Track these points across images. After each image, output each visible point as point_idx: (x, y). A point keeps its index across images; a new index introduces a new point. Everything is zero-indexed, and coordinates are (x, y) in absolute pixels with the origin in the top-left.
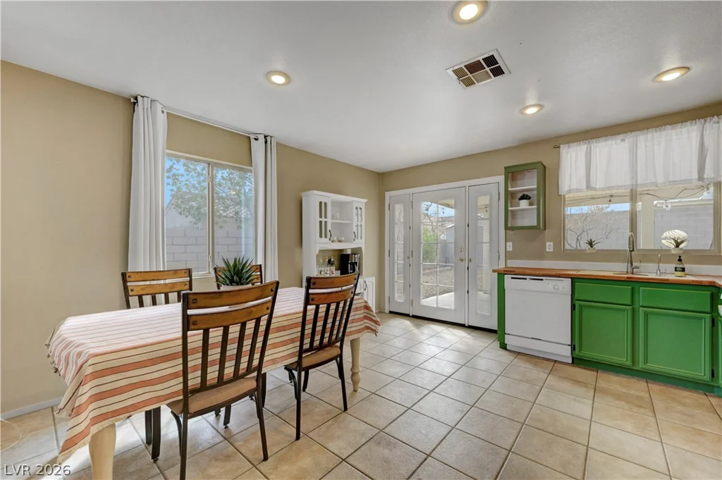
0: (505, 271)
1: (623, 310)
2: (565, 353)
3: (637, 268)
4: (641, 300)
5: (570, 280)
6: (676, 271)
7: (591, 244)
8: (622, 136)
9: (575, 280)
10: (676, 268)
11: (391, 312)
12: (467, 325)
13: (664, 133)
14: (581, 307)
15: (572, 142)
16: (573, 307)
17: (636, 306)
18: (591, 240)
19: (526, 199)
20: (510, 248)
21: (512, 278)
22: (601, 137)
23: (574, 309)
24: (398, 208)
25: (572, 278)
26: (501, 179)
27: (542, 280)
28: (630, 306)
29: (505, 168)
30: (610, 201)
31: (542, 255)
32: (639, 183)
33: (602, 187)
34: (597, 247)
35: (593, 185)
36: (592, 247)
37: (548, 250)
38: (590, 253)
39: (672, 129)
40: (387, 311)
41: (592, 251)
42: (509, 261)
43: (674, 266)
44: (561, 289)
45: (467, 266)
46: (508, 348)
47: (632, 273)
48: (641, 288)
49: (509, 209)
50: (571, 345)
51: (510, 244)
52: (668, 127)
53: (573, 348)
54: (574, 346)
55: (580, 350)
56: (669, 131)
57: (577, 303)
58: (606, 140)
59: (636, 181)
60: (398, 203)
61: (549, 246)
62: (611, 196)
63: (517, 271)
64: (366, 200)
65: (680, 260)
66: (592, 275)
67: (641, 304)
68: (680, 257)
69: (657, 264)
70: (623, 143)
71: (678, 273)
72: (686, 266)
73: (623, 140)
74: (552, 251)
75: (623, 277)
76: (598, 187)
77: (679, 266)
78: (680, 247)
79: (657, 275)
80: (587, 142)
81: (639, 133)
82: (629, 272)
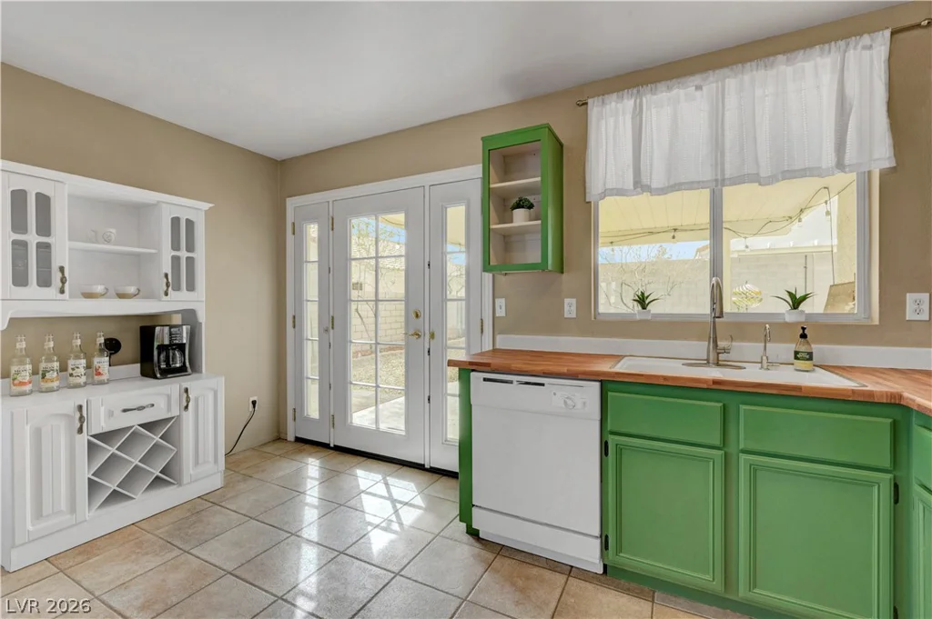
0: (471, 363)
1: (706, 459)
2: (588, 555)
3: (726, 351)
4: (742, 437)
5: (597, 385)
6: (796, 358)
7: (642, 301)
8: (697, 79)
9: (609, 385)
10: (796, 353)
11: (298, 440)
12: (427, 466)
13: (772, 73)
14: (620, 450)
15: (608, 93)
16: (604, 447)
17: (732, 449)
18: (643, 294)
19: (523, 207)
20: (501, 313)
21: (485, 380)
22: (660, 81)
23: (606, 454)
24: (313, 231)
25: (601, 381)
26: (476, 170)
27: (543, 385)
28: (719, 448)
29: (482, 138)
30: (674, 237)
31: (557, 325)
32: (727, 176)
33: (660, 186)
34: (653, 308)
35: (645, 180)
36: (644, 308)
37: (566, 315)
38: (641, 321)
39: (788, 62)
40: (291, 437)
41: (644, 317)
42: (498, 337)
43: (792, 347)
44: (579, 406)
45: (427, 346)
46: (481, 536)
47: (718, 365)
48: (743, 407)
49: (493, 227)
50: (601, 537)
51: (501, 302)
52: (781, 58)
53: (605, 545)
54: (607, 537)
55: (619, 549)
56: (782, 68)
57: (612, 440)
58: (669, 89)
59: (723, 171)
60: (312, 219)
61: (570, 307)
62: (675, 230)
64: (206, 206)
65: (804, 336)
66: (642, 375)
67: (742, 446)
68: (803, 329)
69: (763, 344)
70: (698, 93)
71: (801, 364)
72: (815, 348)
73: (699, 88)
74: (575, 316)
75: (705, 381)
76: (654, 185)
77: (803, 348)
78: (802, 307)
79: (762, 367)
80: (635, 91)
82: (711, 360)
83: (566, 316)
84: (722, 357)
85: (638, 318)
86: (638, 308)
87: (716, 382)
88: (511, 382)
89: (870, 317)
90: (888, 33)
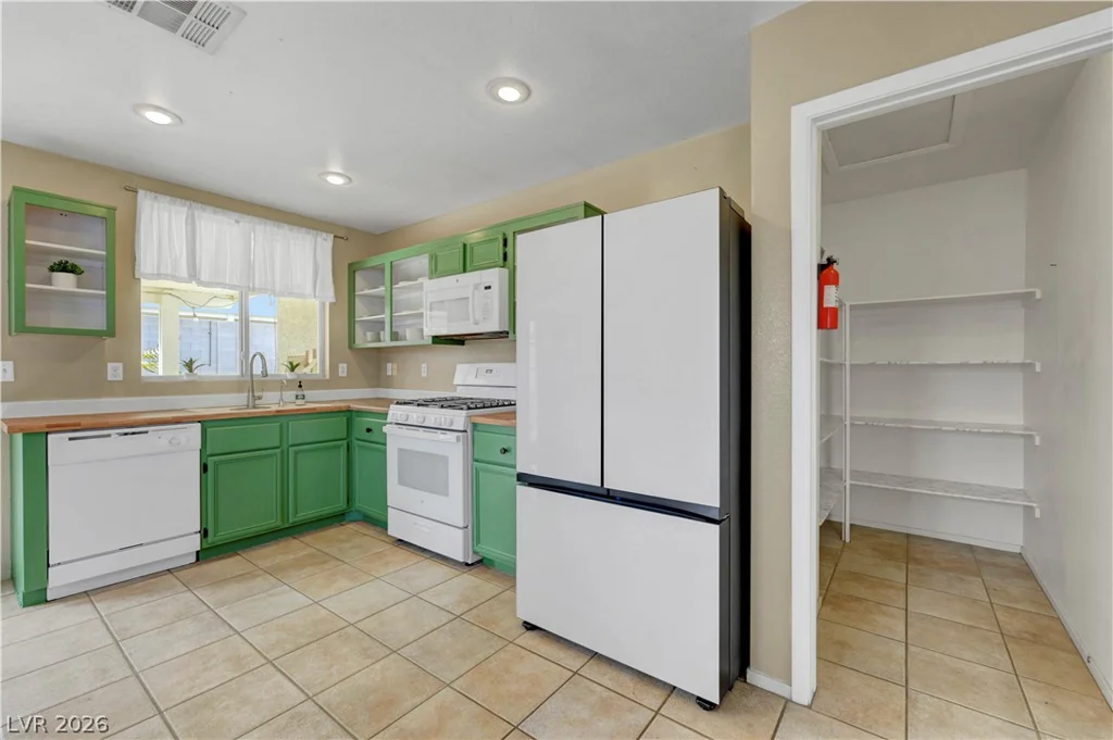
0: (49, 426)
1: (272, 455)
3: (259, 398)
4: (290, 438)
5: (199, 425)
6: (296, 399)
7: (189, 365)
9: (206, 423)
10: (296, 396)
14: (217, 466)
16: (204, 468)
17: (284, 447)
18: (190, 360)
19: (69, 271)
20: (6, 377)
21: (70, 439)
22: (207, 204)
23: (206, 472)
25: (202, 422)
27: (147, 432)
28: (277, 448)
31: (100, 388)
34: (199, 372)
35: (196, 272)
36: (191, 371)
38: (188, 381)
41: (191, 379)
42: (6, 405)
43: (295, 393)
44: (182, 442)
46: (50, 598)
47: (254, 407)
48: (291, 423)
49: (26, 286)
50: (201, 532)
51: (6, 367)
53: (204, 534)
54: (206, 529)
55: (216, 532)
57: (210, 462)
58: (216, 213)
61: (115, 371)
63: (84, 422)
65: (300, 386)
67: (290, 443)
68: (300, 382)
69: (280, 393)
70: (236, 225)
71: (299, 402)
72: (305, 392)
73: (237, 222)
74: (121, 378)
76: (202, 279)
77: (300, 393)
78: (296, 370)
79: (281, 406)
80: (188, 203)
81: (256, 220)
82: (251, 405)
83: (109, 378)
84: (257, 402)
85: (185, 378)
86: (185, 371)
88: (109, 435)
89: (324, 376)
90: (332, 236)
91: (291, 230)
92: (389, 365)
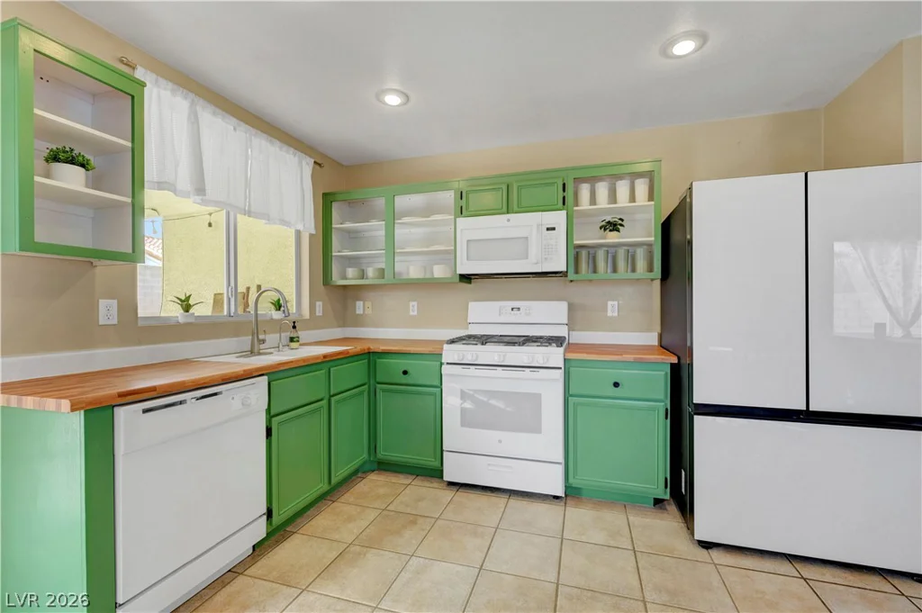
4: (332, 388)
5: (266, 379)
8: (235, 122)
9: (274, 374)
10: (291, 338)
16: (269, 432)
21: (146, 411)
23: (269, 436)
36: (186, 311)
41: (187, 320)
44: (254, 401)
53: (269, 515)
54: (270, 508)
55: (279, 509)
57: (274, 422)
58: (215, 114)
61: (107, 311)
65: (294, 327)
66: (292, 362)
68: (294, 322)
69: (278, 335)
71: (294, 345)
74: (115, 322)
75: (317, 357)
77: (294, 335)
79: (279, 351)
80: (191, 95)
81: (254, 131)
82: (256, 350)
83: (102, 321)
85: (182, 319)
87: (325, 357)
89: (302, 315)
90: (313, 161)
91: (281, 148)
92: (359, 304)
